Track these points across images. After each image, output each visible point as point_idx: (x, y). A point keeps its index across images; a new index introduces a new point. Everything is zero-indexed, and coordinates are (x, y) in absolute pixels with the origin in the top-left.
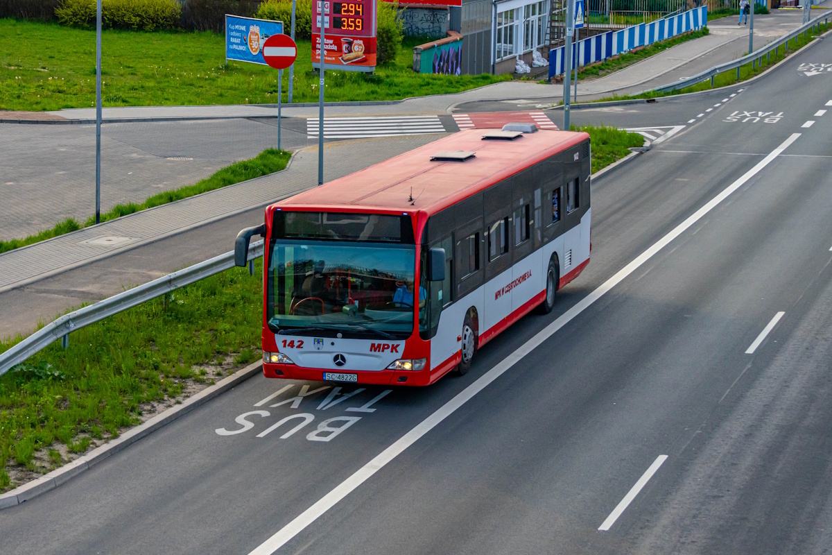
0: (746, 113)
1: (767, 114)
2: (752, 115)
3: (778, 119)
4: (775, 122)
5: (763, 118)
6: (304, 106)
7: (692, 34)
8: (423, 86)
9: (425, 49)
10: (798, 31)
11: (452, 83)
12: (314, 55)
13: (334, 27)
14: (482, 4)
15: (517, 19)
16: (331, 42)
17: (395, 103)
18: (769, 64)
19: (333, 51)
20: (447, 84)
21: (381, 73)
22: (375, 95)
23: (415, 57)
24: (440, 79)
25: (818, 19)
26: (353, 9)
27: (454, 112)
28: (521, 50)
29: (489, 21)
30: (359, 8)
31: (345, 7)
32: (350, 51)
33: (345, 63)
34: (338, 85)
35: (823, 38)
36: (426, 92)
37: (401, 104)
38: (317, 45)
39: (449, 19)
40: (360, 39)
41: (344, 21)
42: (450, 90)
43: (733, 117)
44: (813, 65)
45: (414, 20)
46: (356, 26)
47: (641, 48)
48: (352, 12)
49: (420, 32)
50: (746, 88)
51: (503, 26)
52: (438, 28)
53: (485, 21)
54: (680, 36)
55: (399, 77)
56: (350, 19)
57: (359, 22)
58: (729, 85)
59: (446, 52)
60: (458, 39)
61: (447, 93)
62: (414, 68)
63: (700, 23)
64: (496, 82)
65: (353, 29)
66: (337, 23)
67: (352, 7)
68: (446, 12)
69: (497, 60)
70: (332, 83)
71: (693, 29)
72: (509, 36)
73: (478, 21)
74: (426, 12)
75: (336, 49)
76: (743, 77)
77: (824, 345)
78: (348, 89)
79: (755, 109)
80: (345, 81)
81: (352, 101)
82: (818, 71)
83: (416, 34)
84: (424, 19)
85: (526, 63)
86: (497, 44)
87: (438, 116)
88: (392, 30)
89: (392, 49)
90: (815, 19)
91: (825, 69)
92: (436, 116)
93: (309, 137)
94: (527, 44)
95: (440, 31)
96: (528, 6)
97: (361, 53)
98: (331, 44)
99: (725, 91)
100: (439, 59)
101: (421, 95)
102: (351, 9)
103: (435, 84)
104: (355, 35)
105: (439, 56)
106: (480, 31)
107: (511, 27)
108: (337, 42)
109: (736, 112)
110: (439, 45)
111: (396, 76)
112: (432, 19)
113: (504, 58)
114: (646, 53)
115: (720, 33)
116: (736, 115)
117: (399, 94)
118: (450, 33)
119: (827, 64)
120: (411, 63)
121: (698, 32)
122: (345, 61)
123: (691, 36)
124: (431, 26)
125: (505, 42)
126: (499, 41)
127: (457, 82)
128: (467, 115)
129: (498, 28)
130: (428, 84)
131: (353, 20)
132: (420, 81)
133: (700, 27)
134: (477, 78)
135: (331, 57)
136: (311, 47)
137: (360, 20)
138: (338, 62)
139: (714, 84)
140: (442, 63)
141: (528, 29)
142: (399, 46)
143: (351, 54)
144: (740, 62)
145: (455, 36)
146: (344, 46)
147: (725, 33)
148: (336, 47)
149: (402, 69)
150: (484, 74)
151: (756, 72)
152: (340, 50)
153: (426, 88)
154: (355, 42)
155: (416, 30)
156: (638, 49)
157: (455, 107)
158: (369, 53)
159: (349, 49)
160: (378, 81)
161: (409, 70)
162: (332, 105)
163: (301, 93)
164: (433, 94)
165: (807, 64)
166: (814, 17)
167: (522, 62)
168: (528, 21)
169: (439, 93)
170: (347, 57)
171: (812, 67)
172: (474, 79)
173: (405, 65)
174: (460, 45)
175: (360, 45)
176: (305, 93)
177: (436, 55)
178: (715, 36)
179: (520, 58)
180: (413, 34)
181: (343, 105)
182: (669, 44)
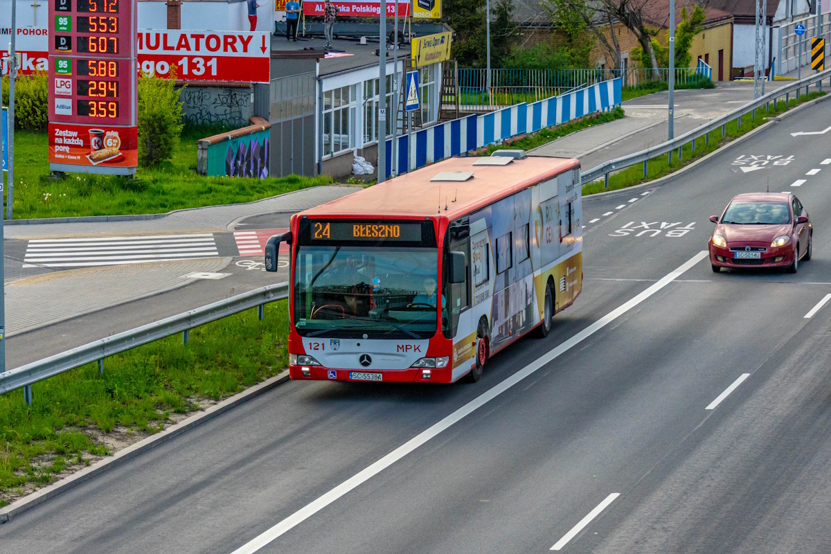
0: (645, 225)
1: (673, 225)
2: (651, 227)
3: (686, 232)
4: (681, 235)
5: (665, 231)
6: (28, 223)
7: (597, 117)
8: (202, 193)
9: (214, 143)
10: (741, 111)
11: (243, 189)
12: (52, 153)
13: (78, 114)
14: (300, 80)
15: (354, 99)
16: (75, 134)
17: (156, 217)
18: (694, 157)
19: (79, 146)
20: (237, 190)
21: (147, 177)
22: (131, 208)
23: (200, 154)
24: (229, 184)
25: (774, 94)
26: (104, 89)
27: (237, 229)
28: (360, 142)
29: (311, 103)
30: (112, 87)
31: (92, 85)
32: (101, 147)
33: (94, 164)
34: (83, 194)
35: (779, 120)
36: (204, 201)
37: (165, 218)
38: (56, 139)
39: (252, 101)
40: (115, 130)
41: (93, 106)
42: (241, 198)
43: (623, 231)
44: (755, 158)
45: (205, 102)
46: (109, 112)
47: (521, 137)
48: (102, 92)
49: (213, 119)
50: (654, 190)
51: (332, 110)
52: (238, 114)
53: (305, 103)
54: (580, 120)
55: (172, 181)
56: (100, 103)
57: (112, 107)
58: (631, 185)
59: (245, 147)
60: (264, 128)
61: (232, 202)
62: (199, 169)
63: (611, 101)
64: (307, 186)
65: (105, 116)
66: (82, 108)
67: (102, 86)
68: (247, 91)
69: (324, 157)
70: (75, 191)
71: (601, 111)
72: (343, 122)
73: (294, 103)
74: (221, 91)
75: (82, 144)
76: (653, 174)
77: (661, 537)
78: (96, 199)
79: (656, 220)
80: (93, 188)
81: (97, 215)
82: (760, 166)
83: (208, 122)
84: (218, 101)
85: (367, 160)
86: (324, 135)
87: (214, 234)
88: (167, 116)
89: (166, 143)
90: (769, 94)
91: (771, 162)
92: (211, 235)
93: (25, 266)
94: (370, 134)
95: (240, 118)
96: (370, 81)
97: (116, 150)
98: (75, 138)
99: (623, 195)
100: (235, 156)
101: (196, 206)
102: (101, 89)
103: (220, 191)
104: (108, 124)
105: (235, 152)
106: (299, 117)
107: (345, 111)
108: (83, 134)
109: (631, 223)
110: (235, 137)
111: (168, 181)
112: (229, 102)
113: (334, 154)
114: (527, 144)
115: (640, 115)
116: (629, 227)
117: (164, 204)
118: (254, 120)
119: (774, 156)
120: (193, 162)
121: (607, 115)
122: (95, 160)
123: (597, 119)
124: (228, 111)
125: (337, 132)
126: (328, 131)
127: (253, 188)
128: (254, 233)
129: (324, 112)
130: (210, 190)
131: (105, 103)
132: (199, 186)
133: (611, 107)
134: (282, 181)
135: (76, 155)
136: (47, 142)
137: (115, 104)
138: (84, 162)
139: (609, 185)
140: (239, 162)
141: (370, 114)
142: (176, 140)
143: (103, 150)
144: (647, 154)
145: (260, 125)
146: (93, 140)
147: (647, 115)
148: (82, 141)
149: (180, 170)
150: (292, 176)
151: (672, 167)
152: (87, 145)
153: (207, 196)
154: (108, 133)
155: (206, 117)
156: (517, 138)
157: (240, 223)
158: (127, 149)
159: (100, 143)
160: (139, 188)
161: (192, 172)
162: (68, 222)
163: (28, 206)
164: (214, 205)
165: (747, 156)
166: (769, 91)
167: (362, 159)
168: (370, 102)
169: (222, 203)
170: (97, 155)
171: (753, 160)
172: (276, 183)
173: (186, 165)
174: (267, 136)
175: (115, 138)
176: (34, 206)
177: (230, 150)
178: (633, 119)
179: (359, 154)
180: (203, 123)
181: (84, 221)
182: (563, 130)
